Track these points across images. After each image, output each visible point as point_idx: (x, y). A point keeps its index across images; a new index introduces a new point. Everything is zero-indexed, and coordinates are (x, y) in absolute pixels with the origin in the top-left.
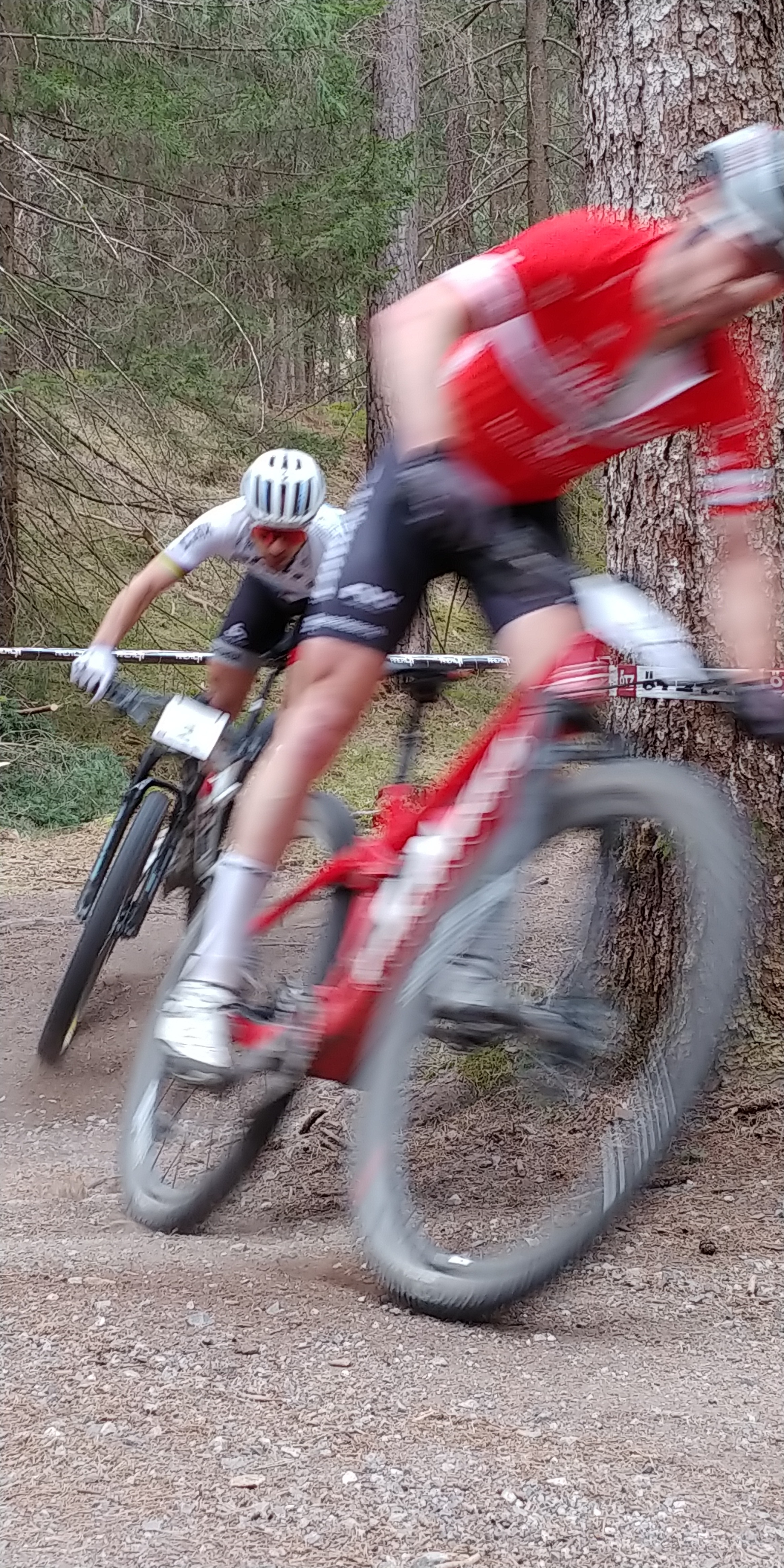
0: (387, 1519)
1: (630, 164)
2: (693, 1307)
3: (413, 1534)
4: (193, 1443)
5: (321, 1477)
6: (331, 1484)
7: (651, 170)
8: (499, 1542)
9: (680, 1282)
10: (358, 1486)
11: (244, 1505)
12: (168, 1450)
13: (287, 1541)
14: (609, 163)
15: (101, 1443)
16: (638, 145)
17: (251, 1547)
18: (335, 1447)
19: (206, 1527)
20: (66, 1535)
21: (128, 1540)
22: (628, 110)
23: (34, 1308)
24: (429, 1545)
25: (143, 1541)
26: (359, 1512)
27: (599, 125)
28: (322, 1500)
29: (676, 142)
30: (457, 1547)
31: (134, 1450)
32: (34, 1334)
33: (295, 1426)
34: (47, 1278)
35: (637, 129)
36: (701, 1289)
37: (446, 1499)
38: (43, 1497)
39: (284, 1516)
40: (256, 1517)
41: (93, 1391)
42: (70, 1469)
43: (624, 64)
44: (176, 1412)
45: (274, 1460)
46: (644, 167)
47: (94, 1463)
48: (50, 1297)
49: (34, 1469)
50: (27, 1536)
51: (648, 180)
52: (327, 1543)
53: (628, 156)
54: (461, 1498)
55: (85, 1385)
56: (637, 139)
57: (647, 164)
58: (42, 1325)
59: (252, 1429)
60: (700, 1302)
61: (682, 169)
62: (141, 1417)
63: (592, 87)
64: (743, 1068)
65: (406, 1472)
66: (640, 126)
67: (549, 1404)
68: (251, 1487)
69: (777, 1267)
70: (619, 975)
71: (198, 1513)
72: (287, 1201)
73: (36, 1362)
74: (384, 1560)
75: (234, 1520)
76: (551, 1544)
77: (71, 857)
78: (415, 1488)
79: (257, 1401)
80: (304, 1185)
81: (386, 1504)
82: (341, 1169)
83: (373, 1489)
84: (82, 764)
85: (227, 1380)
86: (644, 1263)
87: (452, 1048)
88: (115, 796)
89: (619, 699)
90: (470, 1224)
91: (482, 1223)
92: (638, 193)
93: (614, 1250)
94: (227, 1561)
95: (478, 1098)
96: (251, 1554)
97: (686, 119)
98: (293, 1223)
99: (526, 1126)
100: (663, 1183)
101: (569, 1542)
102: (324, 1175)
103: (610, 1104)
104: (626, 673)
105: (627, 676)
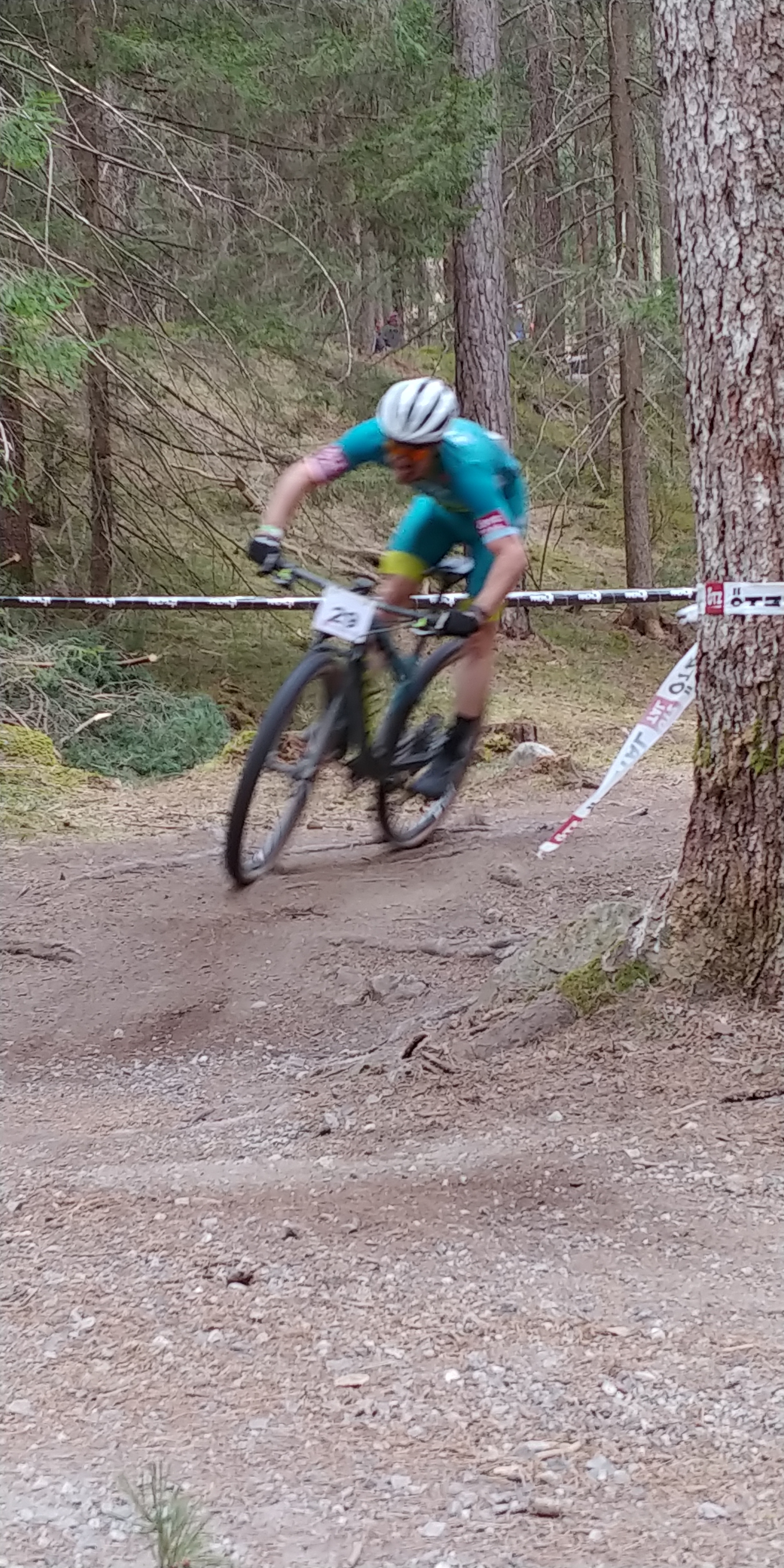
0: (489, 1412)
1: (703, 80)
3: (515, 1426)
4: (298, 1347)
5: (423, 1376)
6: (434, 1381)
7: (725, 84)
8: (600, 1432)
10: (461, 1383)
11: (348, 1403)
12: (274, 1355)
13: (391, 1435)
14: (682, 80)
15: (208, 1349)
16: (711, 60)
17: (355, 1442)
18: (437, 1348)
19: (311, 1424)
20: (175, 1436)
21: (236, 1438)
22: (700, 26)
23: (142, 1228)
24: (530, 1436)
25: (249, 1438)
26: (462, 1407)
27: (671, 43)
28: (426, 1397)
29: (749, 56)
30: (557, 1437)
31: (240, 1356)
32: (143, 1251)
33: (399, 1329)
34: (154, 1200)
35: (709, 45)
37: (547, 1392)
38: (152, 1401)
39: (388, 1412)
40: (361, 1413)
41: (200, 1303)
42: (178, 1375)
44: (282, 1320)
45: (378, 1362)
46: (718, 82)
47: (201, 1369)
48: (158, 1216)
49: (142, 1376)
50: (136, 1437)
51: (722, 95)
52: (431, 1435)
53: (701, 72)
54: (562, 1392)
55: (192, 1297)
56: (710, 55)
57: (721, 79)
58: (150, 1243)
59: (355, 1334)
61: (756, 83)
62: (248, 1325)
65: (508, 1369)
66: (712, 41)
67: (648, 1305)
68: (356, 1387)
70: (715, 892)
71: (304, 1411)
72: (390, 1123)
73: (144, 1278)
74: (486, 1450)
75: (339, 1417)
76: (651, 1432)
77: (173, 803)
78: (516, 1383)
79: (361, 1307)
80: (407, 1107)
81: (487, 1399)
82: (443, 1091)
83: (475, 1385)
84: (182, 712)
85: (332, 1289)
86: (744, 1170)
87: (551, 971)
88: (216, 744)
89: (707, 616)
90: (571, 1139)
91: (583, 1138)
92: (712, 108)
93: (714, 1159)
94: (332, 1455)
95: (577, 1018)
96: (356, 1448)
97: (759, 32)
98: (396, 1143)
99: (625, 1044)
100: (763, 1095)
101: (669, 1429)
102: (427, 1097)
103: (709, 1019)
104: (714, 590)
105: (715, 594)
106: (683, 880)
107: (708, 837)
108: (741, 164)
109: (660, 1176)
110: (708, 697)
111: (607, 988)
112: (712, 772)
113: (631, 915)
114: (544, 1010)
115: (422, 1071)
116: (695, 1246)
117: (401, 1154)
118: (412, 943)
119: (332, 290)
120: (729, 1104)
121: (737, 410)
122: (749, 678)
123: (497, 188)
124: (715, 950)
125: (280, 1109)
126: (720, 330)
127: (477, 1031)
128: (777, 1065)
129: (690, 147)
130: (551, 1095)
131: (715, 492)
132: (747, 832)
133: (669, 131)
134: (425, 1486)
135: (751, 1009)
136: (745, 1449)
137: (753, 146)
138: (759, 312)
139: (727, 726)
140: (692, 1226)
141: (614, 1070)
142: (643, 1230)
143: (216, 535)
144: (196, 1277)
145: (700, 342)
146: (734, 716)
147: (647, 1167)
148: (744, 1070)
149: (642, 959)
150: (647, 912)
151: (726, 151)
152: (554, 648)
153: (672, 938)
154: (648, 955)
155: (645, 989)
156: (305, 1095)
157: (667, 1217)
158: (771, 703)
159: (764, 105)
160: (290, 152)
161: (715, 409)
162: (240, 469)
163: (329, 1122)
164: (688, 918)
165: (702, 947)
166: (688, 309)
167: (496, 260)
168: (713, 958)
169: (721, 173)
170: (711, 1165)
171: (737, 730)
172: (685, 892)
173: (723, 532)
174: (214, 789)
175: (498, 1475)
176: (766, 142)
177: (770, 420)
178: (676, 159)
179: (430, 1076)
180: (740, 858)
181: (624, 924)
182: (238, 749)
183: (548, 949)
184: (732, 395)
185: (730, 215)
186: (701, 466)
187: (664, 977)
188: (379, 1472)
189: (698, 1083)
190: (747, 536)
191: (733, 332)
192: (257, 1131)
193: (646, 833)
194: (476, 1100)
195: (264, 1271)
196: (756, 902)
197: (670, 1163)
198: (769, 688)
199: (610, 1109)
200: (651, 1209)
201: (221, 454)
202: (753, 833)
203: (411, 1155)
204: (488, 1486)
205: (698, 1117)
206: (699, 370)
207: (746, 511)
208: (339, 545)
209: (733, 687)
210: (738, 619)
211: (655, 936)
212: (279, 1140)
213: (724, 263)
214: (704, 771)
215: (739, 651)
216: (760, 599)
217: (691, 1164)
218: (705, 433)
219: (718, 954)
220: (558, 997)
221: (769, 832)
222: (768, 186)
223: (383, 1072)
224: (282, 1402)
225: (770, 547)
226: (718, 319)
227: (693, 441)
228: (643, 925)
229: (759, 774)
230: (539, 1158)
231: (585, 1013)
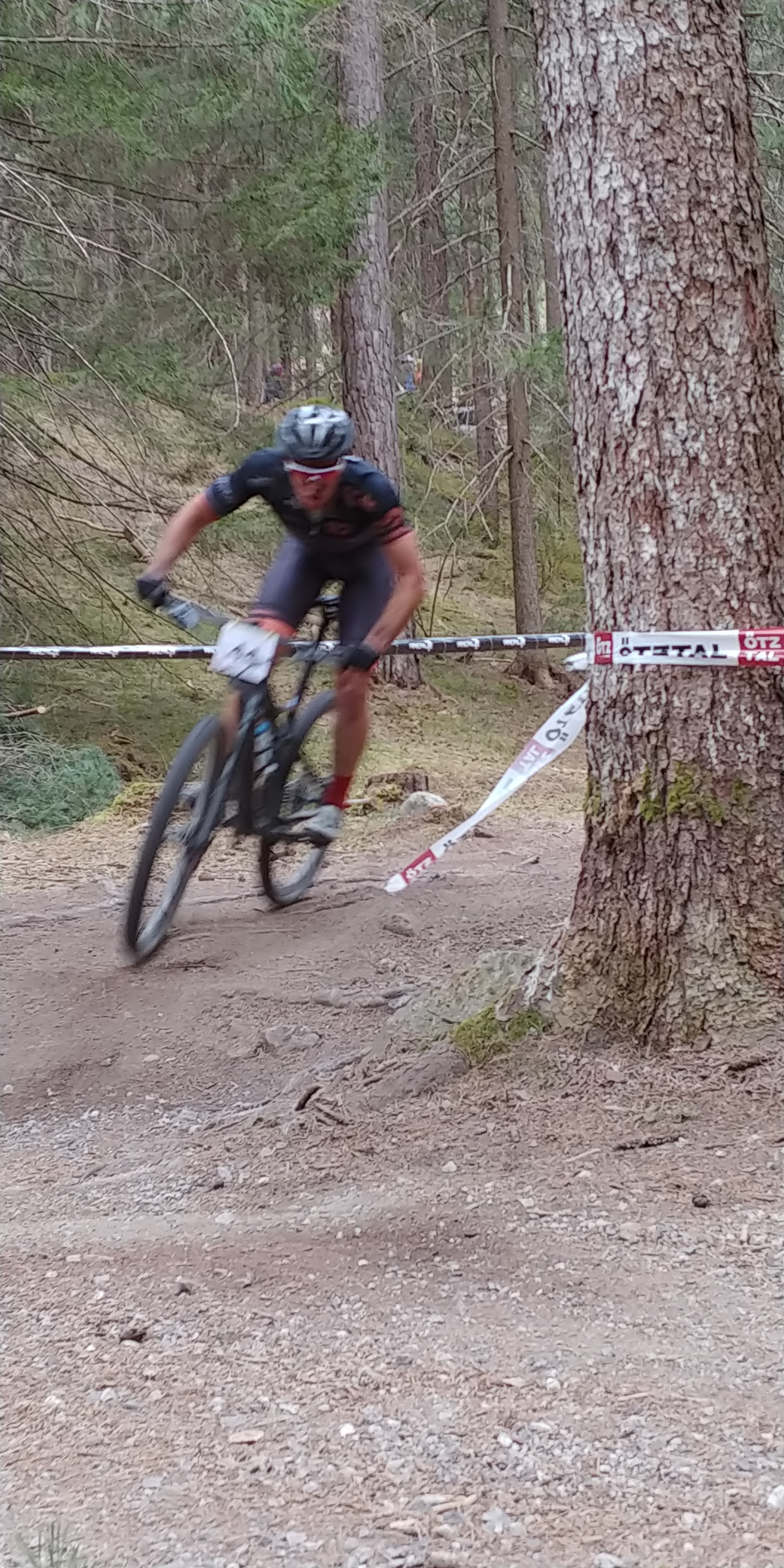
0: (384, 1466)
1: (587, 134)
2: (686, 1258)
3: (411, 1479)
4: (192, 1405)
5: (319, 1431)
6: (329, 1436)
7: (608, 138)
8: (496, 1484)
9: (674, 1234)
10: (356, 1437)
11: (243, 1459)
12: (167, 1412)
13: (286, 1491)
14: (566, 134)
15: (101, 1408)
16: (594, 115)
17: (250, 1499)
18: (332, 1402)
19: (206, 1482)
20: (67, 1496)
21: (129, 1497)
22: (583, 80)
23: (33, 1286)
24: (426, 1489)
25: (143, 1497)
26: (358, 1462)
27: (555, 97)
28: (321, 1452)
29: (632, 110)
30: (454, 1489)
31: (134, 1414)
32: (34, 1309)
33: (294, 1384)
34: (45, 1257)
35: (593, 100)
36: (694, 1240)
37: (442, 1445)
38: (44, 1461)
39: (283, 1468)
40: (256, 1470)
41: (92, 1361)
42: (70, 1434)
43: (578, 35)
44: (175, 1377)
45: (272, 1418)
46: (601, 137)
47: (94, 1428)
48: (49, 1274)
49: (34, 1436)
50: (28, 1498)
51: (606, 149)
52: (326, 1491)
53: (585, 126)
54: (458, 1444)
55: (85, 1356)
56: (594, 109)
57: (605, 133)
58: (41, 1301)
59: (250, 1389)
60: (694, 1252)
61: (639, 137)
62: (141, 1382)
63: (547, 59)
64: (731, 1026)
65: (403, 1422)
66: (595, 95)
67: (544, 1355)
68: (251, 1443)
69: (769, 1217)
70: (606, 940)
71: (198, 1469)
72: (283, 1176)
73: (35, 1337)
74: (382, 1505)
75: (234, 1474)
76: (547, 1483)
77: (63, 856)
78: (412, 1436)
79: (255, 1363)
80: (300, 1160)
81: (383, 1454)
82: (337, 1144)
83: (371, 1439)
84: (72, 764)
85: (225, 1345)
86: (638, 1218)
87: (444, 1020)
88: (106, 796)
89: (597, 666)
90: (465, 1189)
91: (477, 1188)
92: (596, 162)
93: (608, 1207)
94: (227, 1513)
95: (471, 1067)
96: (251, 1505)
97: (641, 87)
98: (290, 1196)
99: (518, 1093)
100: (655, 1142)
101: (566, 1479)
102: (321, 1149)
103: (602, 1067)
104: (603, 640)
105: (603, 643)
106: (574, 928)
107: (599, 886)
108: (625, 217)
109: (554, 1225)
110: (597, 746)
111: (500, 1037)
112: (603, 821)
113: (524, 963)
114: (436, 1060)
115: (316, 1123)
116: (590, 1295)
117: (295, 1207)
118: (305, 994)
119: (219, 342)
120: (622, 1152)
121: (624, 461)
122: (638, 726)
123: (384, 241)
124: (607, 998)
125: (172, 1164)
126: (606, 382)
127: (372, 1082)
128: (669, 1112)
129: (575, 200)
130: (445, 1145)
131: (603, 542)
132: (638, 880)
133: (554, 184)
134: (320, 1543)
135: (643, 1057)
136: (640, 1499)
137: (636, 200)
138: (645, 364)
139: (617, 775)
140: (586, 1274)
141: (507, 1119)
142: (538, 1279)
143: (105, 586)
144: (89, 1334)
145: (586, 393)
146: (624, 765)
147: (542, 1216)
148: (636, 1117)
149: (536, 1008)
150: (540, 961)
151: (610, 204)
152: (444, 697)
153: (565, 987)
154: (541, 1003)
155: (538, 1038)
156: (198, 1149)
157: (561, 1266)
158: (660, 751)
159: (647, 159)
160: (176, 203)
161: (602, 460)
162: (128, 519)
163: (223, 1176)
164: (579, 967)
165: (594, 996)
166: (575, 361)
167: (383, 311)
168: (605, 1006)
169: (605, 226)
170: (604, 1213)
171: (627, 778)
172: (577, 940)
173: (611, 583)
174: (104, 841)
175: (394, 1529)
176: (650, 196)
177: (656, 471)
178: (561, 212)
179: (323, 1128)
180: (631, 905)
181: (517, 973)
182: (129, 801)
183: (441, 998)
184: (618, 446)
185: (614, 268)
186: (589, 517)
187: (556, 1025)
188: (275, 1529)
189: (591, 1132)
190: (635, 586)
191: (618, 384)
192: (150, 1186)
193: (537, 882)
194: (370, 1152)
195: (157, 1327)
196: (647, 950)
197: (564, 1212)
198: (657, 737)
199: (504, 1159)
200: (546, 1258)
201: (109, 505)
202: (644, 881)
203: (305, 1208)
204: (384, 1541)
205: (591, 1165)
206: (586, 422)
207: (633, 561)
208: (228, 596)
209: (623, 736)
210: (627, 668)
211: (547, 984)
212: (172, 1195)
213: (609, 316)
214: (595, 820)
215: (628, 700)
216: (648, 648)
217: (585, 1213)
218: (593, 484)
219: (610, 1002)
220: (452, 1047)
221: (659, 880)
222: (652, 240)
223: (276, 1124)
224: (176, 1460)
225: (657, 597)
226: (604, 372)
227: (581, 492)
228: (535, 974)
229: (649, 822)
230: (434, 1209)
231: (478, 1062)
